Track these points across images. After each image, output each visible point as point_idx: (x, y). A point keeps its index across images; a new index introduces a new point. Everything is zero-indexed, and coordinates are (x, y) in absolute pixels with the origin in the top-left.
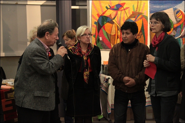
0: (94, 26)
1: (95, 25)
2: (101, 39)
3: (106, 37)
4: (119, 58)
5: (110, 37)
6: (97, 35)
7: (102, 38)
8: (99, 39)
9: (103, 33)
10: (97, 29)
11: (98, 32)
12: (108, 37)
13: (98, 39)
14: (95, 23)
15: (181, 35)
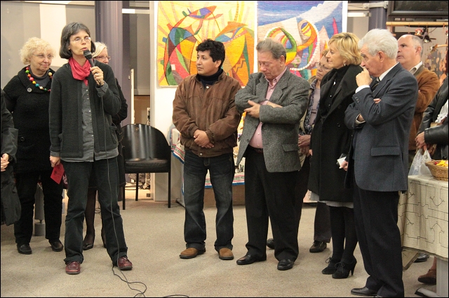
0: (161, 45)
1: (164, 44)
2: (173, 67)
3: (183, 64)
4: (191, 101)
5: (189, 64)
6: (166, 61)
7: (176, 67)
8: (170, 68)
9: (177, 58)
10: (167, 50)
11: (170, 56)
12: (186, 65)
13: (168, 67)
14: (164, 40)
15: (308, 65)
